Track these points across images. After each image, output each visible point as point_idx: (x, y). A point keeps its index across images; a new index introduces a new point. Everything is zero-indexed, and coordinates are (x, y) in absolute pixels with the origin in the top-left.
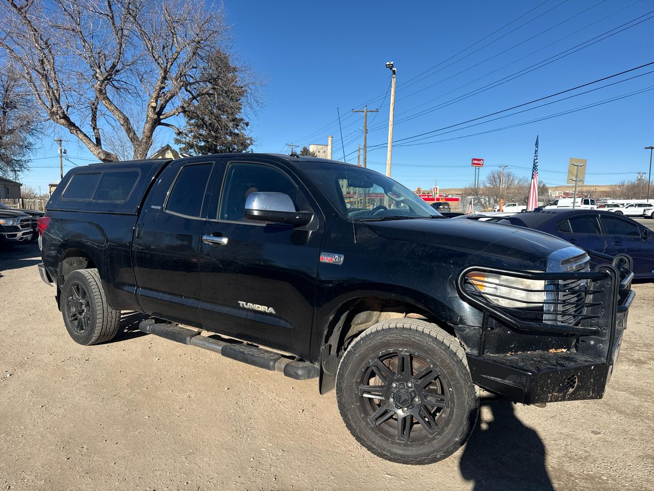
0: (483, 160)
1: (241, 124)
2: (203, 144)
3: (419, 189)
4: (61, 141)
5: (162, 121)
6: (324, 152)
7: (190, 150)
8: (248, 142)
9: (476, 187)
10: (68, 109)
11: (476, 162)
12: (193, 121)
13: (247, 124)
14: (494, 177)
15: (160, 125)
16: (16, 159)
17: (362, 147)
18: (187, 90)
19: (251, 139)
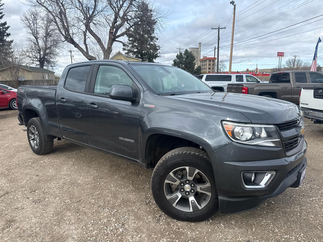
0: (284, 53)
1: (154, 39)
2: (136, 50)
3: (247, 69)
4: (71, 51)
5: (116, 39)
6: (197, 51)
7: (130, 54)
8: (158, 48)
9: (280, 68)
10: (73, 35)
11: (280, 54)
12: (131, 39)
13: (157, 39)
14: (290, 62)
15: (115, 41)
16: (52, 61)
17: (217, 47)
18: (128, 23)
19: (159, 47)
